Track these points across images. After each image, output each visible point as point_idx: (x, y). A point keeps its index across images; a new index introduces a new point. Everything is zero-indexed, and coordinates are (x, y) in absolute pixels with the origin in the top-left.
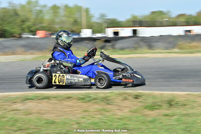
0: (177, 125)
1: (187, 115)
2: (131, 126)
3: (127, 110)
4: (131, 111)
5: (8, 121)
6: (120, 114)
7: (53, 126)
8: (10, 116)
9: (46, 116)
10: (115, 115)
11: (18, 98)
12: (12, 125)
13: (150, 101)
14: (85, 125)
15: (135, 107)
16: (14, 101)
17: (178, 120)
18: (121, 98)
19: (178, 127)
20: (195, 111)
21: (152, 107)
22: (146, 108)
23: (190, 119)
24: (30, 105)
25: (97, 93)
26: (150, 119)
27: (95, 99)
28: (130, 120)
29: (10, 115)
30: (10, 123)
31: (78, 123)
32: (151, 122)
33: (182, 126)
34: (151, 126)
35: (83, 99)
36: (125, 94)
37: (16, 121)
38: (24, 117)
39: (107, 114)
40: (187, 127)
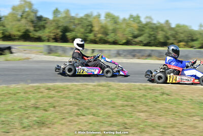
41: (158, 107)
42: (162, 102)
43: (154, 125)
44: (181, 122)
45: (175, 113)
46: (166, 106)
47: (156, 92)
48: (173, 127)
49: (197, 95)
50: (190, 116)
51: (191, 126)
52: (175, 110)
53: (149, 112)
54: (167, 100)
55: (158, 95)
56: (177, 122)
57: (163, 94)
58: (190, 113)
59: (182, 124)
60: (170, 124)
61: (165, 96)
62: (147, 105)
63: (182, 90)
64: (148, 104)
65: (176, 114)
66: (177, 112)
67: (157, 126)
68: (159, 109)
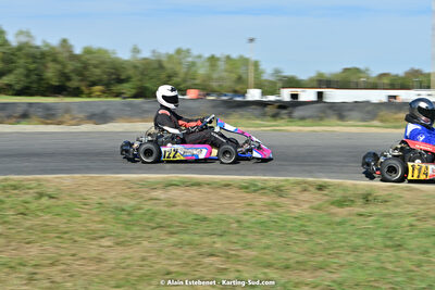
0: (375, 230)
1: (389, 215)
2: (312, 229)
3: (306, 206)
4: (311, 208)
5: (144, 214)
6: (297, 211)
7: (204, 224)
8: (146, 208)
9: (195, 210)
10: (291, 212)
11: (159, 183)
12: (150, 220)
13: (339, 194)
14: (248, 225)
15: (318, 202)
16: (153, 186)
17: (376, 222)
18: (299, 188)
19: (375, 232)
21: (341, 203)
22: (333, 203)
23: (394, 222)
24: (174, 193)
25: (266, 181)
26: (338, 219)
27: (263, 189)
28: (310, 220)
29: (147, 206)
30: (147, 217)
31: (239, 221)
32: (339, 224)
33: (382, 231)
34: (339, 229)
35: (247, 188)
36: (305, 183)
37: (155, 214)
38: (166, 209)
39: (279, 210)
40: (388, 233)
41: (28, 224)
42: (38, 213)
43: (13, 264)
44: (73, 252)
45: (61, 235)
46: (45, 220)
47: (26, 193)
48: (52, 264)
49: (113, 193)
50: (94, 239)
51: (91, 259)
52: (63, 227)
53: (7, 237)
54: (48, 207)
55: (30, 200)
56: (63, 252)
57: (41, 195)
58: (94, 231)
59: (73, 255)
60: (49, 258)
61: (45, 201)
62: (5, 222)
63: (84, 185)
64: (6, 219)
65: (66, 236)
66: (66, 233)
67: (20, 264)
68: (28, 228)
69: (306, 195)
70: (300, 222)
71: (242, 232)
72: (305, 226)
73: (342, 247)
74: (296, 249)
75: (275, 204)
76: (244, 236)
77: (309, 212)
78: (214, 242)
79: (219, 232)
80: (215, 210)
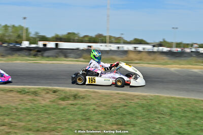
0: (78, 111)
2: (50, 112)
3: (48, 100)
4: (50, 101)
6: (44, 103)
10: (41, 103)
13: (63, 95)
14: (21, 110)
15: (53, 99)
17: (79, 108)
18: (45, 92)
19: (78, 113)
20: (89, 102)
21: (63, 99)
22: (60, 99)
23: (87, 108)
25: (30, 88)
26: (62, 107)
27: (28, 92)
28: (50, 107)
31: (16, 108)
32: (63, 109)
33: (81, 112)
34: (63, 111)
35: (20, 92)
36: (48, 89)
39: (36, 103)
40: (84, 113)
69: (48, 96)
70: (45, 108)
71: (18, 114)
72: (47, 110)
73: (63, 120)
74: (42, 121)
75: (33, 100)
76: (19, 115)
77: (49, 104)
78: (5, 119)
79: (7, 113)
80: (6, 103)
